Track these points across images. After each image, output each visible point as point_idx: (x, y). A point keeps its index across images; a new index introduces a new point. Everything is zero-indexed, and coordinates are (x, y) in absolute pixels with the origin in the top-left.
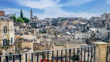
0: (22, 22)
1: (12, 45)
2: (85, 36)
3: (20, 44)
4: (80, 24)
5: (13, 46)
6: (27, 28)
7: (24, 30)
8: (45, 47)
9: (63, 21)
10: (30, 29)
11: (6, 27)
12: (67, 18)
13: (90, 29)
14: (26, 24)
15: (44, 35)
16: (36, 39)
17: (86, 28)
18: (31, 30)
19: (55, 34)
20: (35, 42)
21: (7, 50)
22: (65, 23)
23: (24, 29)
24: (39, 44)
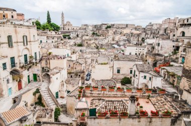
0: (50, 31)
1: (36, 63)
2: (140, 51)
3: (48, 61)
4: (132, 33)
5: (38, 65)
6: (56, 39)
7: (52, 42)
8: (83, 65)
9: (108, 29)
10: (62, 40)
11: (26, 37)
12: (114, 25)
13: (145, 41)
14: (56, 33)
15: (80, 48)
16: (70, 55)
17: (140, 39)
18: (62, 42)
19: (97, 48)
20: (69, 59)
21: (30, 69)
22: (111, 31)
23: (53, 40)
24: (74, 62)
